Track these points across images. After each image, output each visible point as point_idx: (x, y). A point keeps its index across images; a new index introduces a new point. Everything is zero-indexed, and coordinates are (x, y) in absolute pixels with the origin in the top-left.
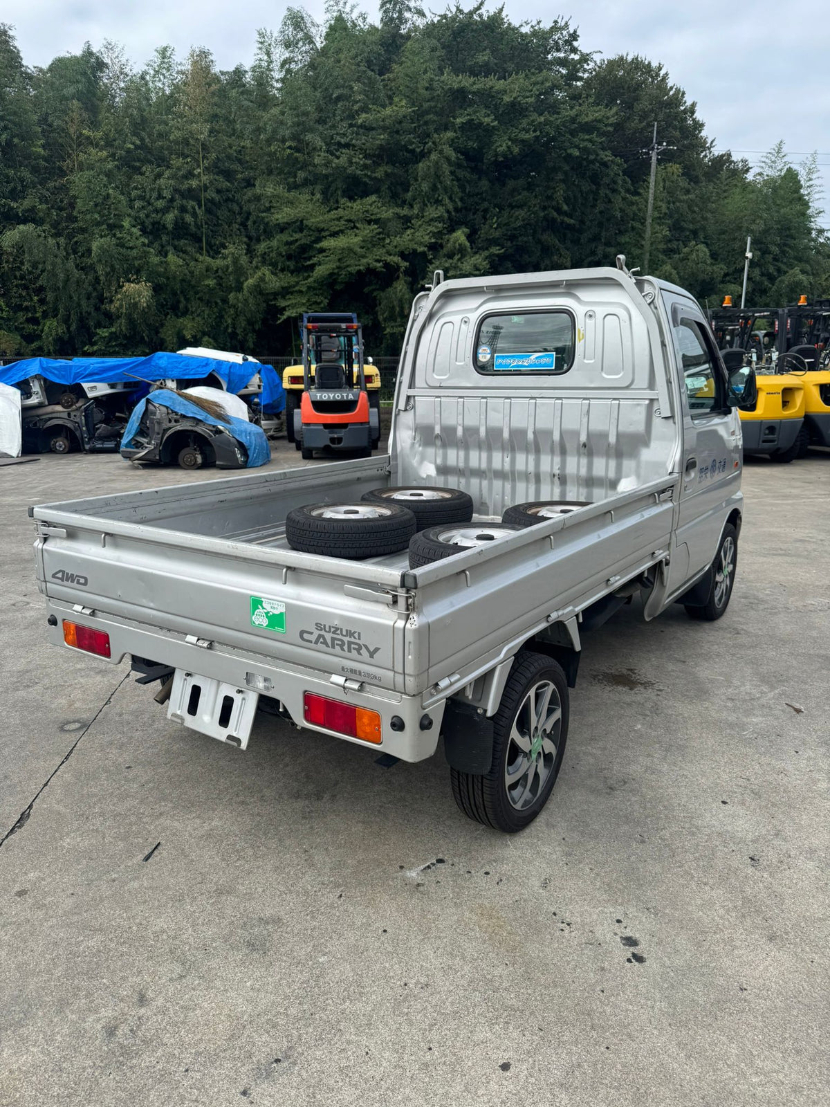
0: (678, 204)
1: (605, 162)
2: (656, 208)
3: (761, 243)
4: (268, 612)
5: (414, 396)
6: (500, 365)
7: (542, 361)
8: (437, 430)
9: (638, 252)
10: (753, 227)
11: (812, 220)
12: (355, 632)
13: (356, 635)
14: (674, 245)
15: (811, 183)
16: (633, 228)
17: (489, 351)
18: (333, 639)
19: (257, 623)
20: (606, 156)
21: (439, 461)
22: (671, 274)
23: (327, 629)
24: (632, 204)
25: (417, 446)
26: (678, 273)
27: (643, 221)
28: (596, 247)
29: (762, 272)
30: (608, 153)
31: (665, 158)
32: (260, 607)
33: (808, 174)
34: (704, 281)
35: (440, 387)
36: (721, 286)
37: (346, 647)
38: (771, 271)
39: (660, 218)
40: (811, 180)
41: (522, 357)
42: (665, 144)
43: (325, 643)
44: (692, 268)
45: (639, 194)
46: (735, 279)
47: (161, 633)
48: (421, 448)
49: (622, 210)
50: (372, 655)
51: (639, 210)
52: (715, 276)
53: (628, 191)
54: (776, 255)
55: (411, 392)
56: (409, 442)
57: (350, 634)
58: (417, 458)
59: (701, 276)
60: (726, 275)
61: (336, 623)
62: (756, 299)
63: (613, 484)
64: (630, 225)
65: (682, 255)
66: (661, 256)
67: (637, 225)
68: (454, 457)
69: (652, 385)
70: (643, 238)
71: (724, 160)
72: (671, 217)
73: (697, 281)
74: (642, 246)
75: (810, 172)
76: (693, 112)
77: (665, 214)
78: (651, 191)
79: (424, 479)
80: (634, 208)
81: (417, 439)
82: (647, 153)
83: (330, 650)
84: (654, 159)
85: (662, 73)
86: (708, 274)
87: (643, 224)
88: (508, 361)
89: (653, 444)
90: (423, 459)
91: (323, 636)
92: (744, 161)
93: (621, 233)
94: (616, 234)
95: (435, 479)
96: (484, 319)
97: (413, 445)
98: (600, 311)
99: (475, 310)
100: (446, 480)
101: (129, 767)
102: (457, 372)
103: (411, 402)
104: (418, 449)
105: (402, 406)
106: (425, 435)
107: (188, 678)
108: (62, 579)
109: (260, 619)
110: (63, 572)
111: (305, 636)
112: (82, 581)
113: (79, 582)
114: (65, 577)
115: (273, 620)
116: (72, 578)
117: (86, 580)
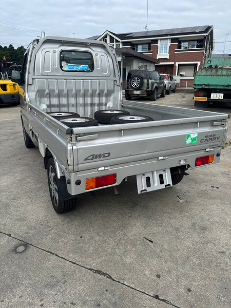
4: (192, 138)
5: (35, 79)
6: (71, 68)
7: (84, 68)
8: (47, 91)
17: (66, 63)
18: (209, 139)
21: (48, 103)
23: (208, 136)
25: (37, 98)
32: (189, 137)
35: (48, 75)
37: (212, 140)
41: (78, 66)
43: (207, 141)
55: (34, 77)
56: (34, 97)
58: (38, 103)
63: (106, 105)
69: (115, 76)
79: (42, 110)
81: (37, 95)
88: (73, 67)
89: (115, 92)
90: (40, 103)
95: (47, 109)
96: (62, 52)
97: (36, 98)
98: (100, 54)
99: (59, 48)
100: (51, 110)
101: (81, 237)
102: (54, 70)
103: (34, 81)
104: (38, 99)
105: (30, 83)
106: (41, 94)
107: (143, 176)
108: (92, 159)
109: (189, 141)
110: (93, 155)
111: (202, 141)
112: (107, 155)
113: (104, 157)
114: (94, 157)
115: (193, 140)
116: (100, 156)
117: (109, 154)
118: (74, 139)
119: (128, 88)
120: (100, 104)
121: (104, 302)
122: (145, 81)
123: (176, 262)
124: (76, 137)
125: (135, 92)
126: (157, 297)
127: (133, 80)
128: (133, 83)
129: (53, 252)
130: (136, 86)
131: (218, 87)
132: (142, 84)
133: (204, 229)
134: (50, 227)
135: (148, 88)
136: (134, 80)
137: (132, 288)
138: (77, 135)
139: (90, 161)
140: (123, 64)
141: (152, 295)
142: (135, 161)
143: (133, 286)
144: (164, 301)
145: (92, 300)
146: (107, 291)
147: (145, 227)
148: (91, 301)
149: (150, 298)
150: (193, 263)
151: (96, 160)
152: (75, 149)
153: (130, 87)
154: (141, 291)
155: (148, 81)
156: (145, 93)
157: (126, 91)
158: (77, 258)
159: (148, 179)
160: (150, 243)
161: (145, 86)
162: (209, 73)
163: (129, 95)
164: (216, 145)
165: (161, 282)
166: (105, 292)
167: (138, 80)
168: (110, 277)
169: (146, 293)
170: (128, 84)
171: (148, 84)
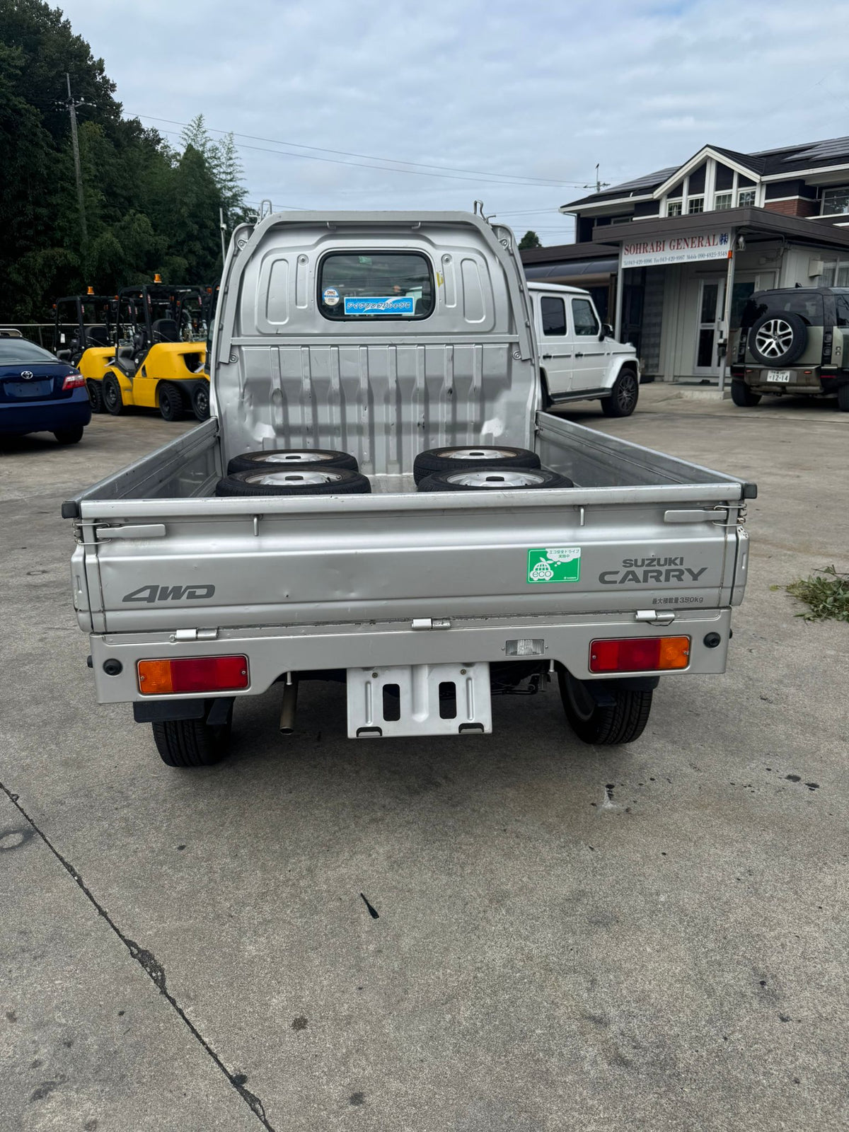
0: (107, 167)
1: (20, 110)
2: (84, 169)
3: (196, 217)
4: (555, 563)
5: (239, 346)
6: (352, 309)
7: (400, 305)
8: (276, 385)
9: (73, 216)
10: (186, 200)
11: (239, 198)
12: (676, 559)
13: (678, 562)
14: (111, 211)
15: (231, 162)
16: (63, 189)
17: (336, 294)
18: (646, 573)
19: (536, 579)
20: (20, 103)
21: (278, 421)
22: (112, 243)
23: (639, 563)
24: (58, 161)
25: (247, 404)
26: (121, 242)
27: (72, 181)
28: (24, 206)
29: (203, 247)
30: (22, 99)
31: (84, 114)
32: (542, 559)
33: (228, 153)
34: (148, 252)
35: (278, 335)
36: (167, 258)
37: (662, 578)
38: (211, 245)
39: (90, 180)
40: (231, 159)
41: (377, 301)
42: (82, 99)
43: (636, 579)
44: (135, 238)
45: (65, 152)
46: (178, 251)
47: (360, 629)
48: (252, 408)
49: (48, 168)
50: (695, 577)
51: (67, 169)
52: (159, 247)
53: (52, 147)
54: (213, 230)
55: (236, 341)
56: (236, 401)
57: (670, 561)
58: (248, 420)
59: (147, 247)
60: (170, 247)
61: (651, 554)
62: (201, 272)
63: (478, 428)
64: (59, 185)
65: (123, 223)
66: (100, 222)
67: (67, 185)
68: (299, 415)
69: (512, 329)
70: (77, 201)
71: (134, 126)
72: (102, 180)
73: (141, 251)
74: (78, 209)
75: (230, 150)
76: (102, 70)
77: (96, 176)
78: (76, 149)
79: (259, 443)
80: (60, 166)
81: (247, 397)
82: (63, 107)
83: (642, 585)
84: (73, 114)
85: (63, 19)
86: (151, 245)
87: (73, 185)
88: (361, 305)
89: (514, 386)
90: (255, 420)
91: (633, 573)
92: (154, 131)
93: (51, 193)
94: (45, 193)
95: (275, 441)
96: (326, 258)
97: (241, 404)
98: (457, 256)
99: (314, 247)
100: (287, 442)
101: (182, 848)
102: (299, 317)
103: (236, 352)
104: (249, 408)
105: (224, 358)
106: (258, 391)
107: (373, 681)
108: (151, 599)
109: (541, 573)
110: (154, 589)
111: (607, 578)
112: (204, 591)
113: (192, 596)
114: (157, 594)
115: (561, 570)
116: (177, 593)
117: (211, 590)
118: (88, 534)
119: (742, 359)
120: (455, 427)
121: (91, 1040)
122: (818, 331)
123: (393, 1000)
124: (95, 528)
125: (772, 377)
126: (238, 1081)
127: (762, 330)
128: (762, 343)
129: (76, 869)
130: (773, 352)
132: (800, 345)
133: (601, 920)
134: (127, 798)
135: (826, 359)
136: (768, 328)
137: (194, 1031)
138: (96, 520)
139: (144, 604)
140: (736, 270)
141: (230, 1069)
142: (321, 622)
143: (200, 1026)
144: (252, 1100)
145: (65, 1025)
146: (121, 1013)
147: (395, 864)
148: (60, 1025)
149: (220, 1075)
150: (453, 1021)
151: (163, 603)
152: (91, 564)
153: (749, 356)
154: (212, 1047)
155: (828, 332)
156: (814, 379)
157: (733, 370)
158: (120, 903)
159: (391, 692)
160: (366, 916)
161: (815, 354)
163: (747, 388)
164: (688, 600)
165: (293, 1043)
166: (115, 1015)
167: (783, 327)
168: (161, 983)
169: (221, 1058)
170: (742, 345)
171: (827, 345)
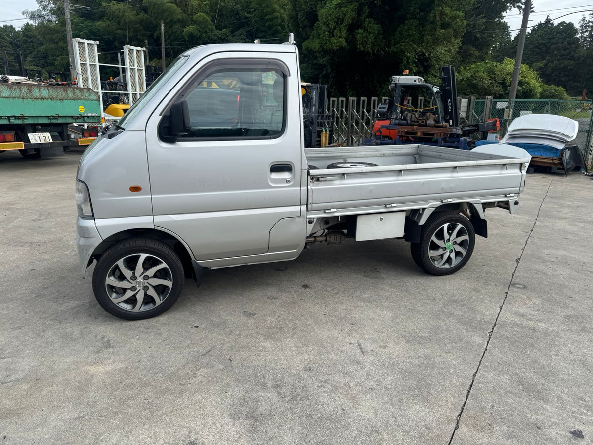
131: (41, 121)
162: (16, 93)
